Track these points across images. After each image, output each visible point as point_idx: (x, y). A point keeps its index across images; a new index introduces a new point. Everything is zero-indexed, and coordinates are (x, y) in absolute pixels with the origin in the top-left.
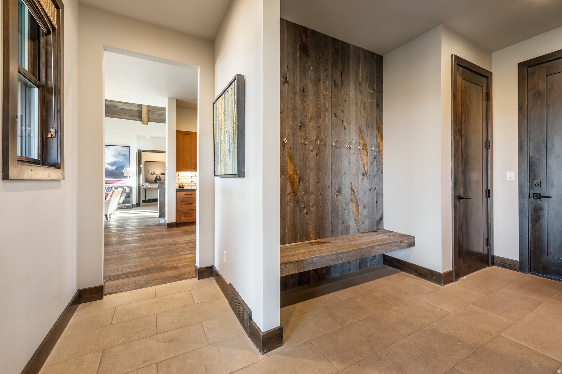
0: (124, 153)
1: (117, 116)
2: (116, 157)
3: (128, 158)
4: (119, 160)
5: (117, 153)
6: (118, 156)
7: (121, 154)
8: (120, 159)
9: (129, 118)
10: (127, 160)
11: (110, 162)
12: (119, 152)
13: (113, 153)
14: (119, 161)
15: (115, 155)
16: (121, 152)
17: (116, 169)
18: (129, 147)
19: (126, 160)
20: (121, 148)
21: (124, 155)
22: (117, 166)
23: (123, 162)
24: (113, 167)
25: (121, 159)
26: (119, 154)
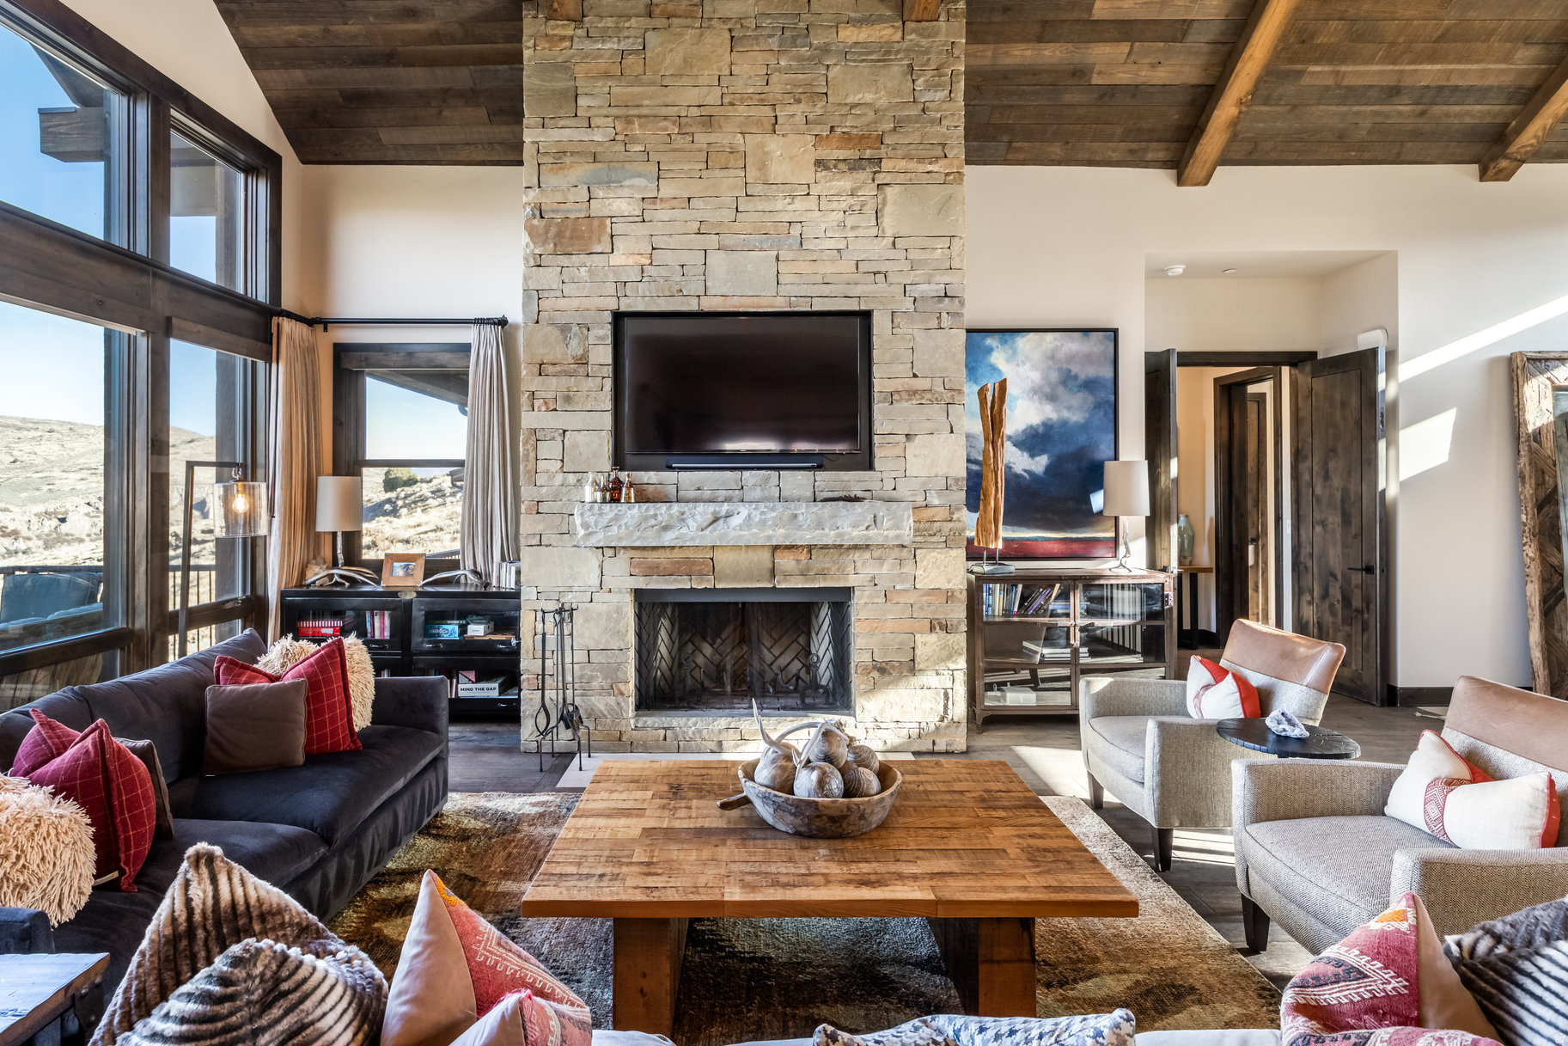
0: (1090, 372)
1: (1057, 149)
2: (1052, 398)
3: (1107, 402)
4: (1066, 414)
5: (1054, 376)
6: (1061, 390)
7: (1076, 377)
8: (1069, 408)
9: (1115, 156)
10: (1105, 415)
11: (1024, 431)
12: (1065, 366)
13: (1036, 376)
14: (1064, 423)
15: (1047, 390)
16: (1075, 369)
17: (1048, 469)
18: (1115, 331)
19: (1102, 413)
20: (1073, 345)
21: (1090, 385)
22: (1059, 449)
23: (1084, 427)
24: (1038, 459)
25: (1072, 410)
26: (1067, 379)
